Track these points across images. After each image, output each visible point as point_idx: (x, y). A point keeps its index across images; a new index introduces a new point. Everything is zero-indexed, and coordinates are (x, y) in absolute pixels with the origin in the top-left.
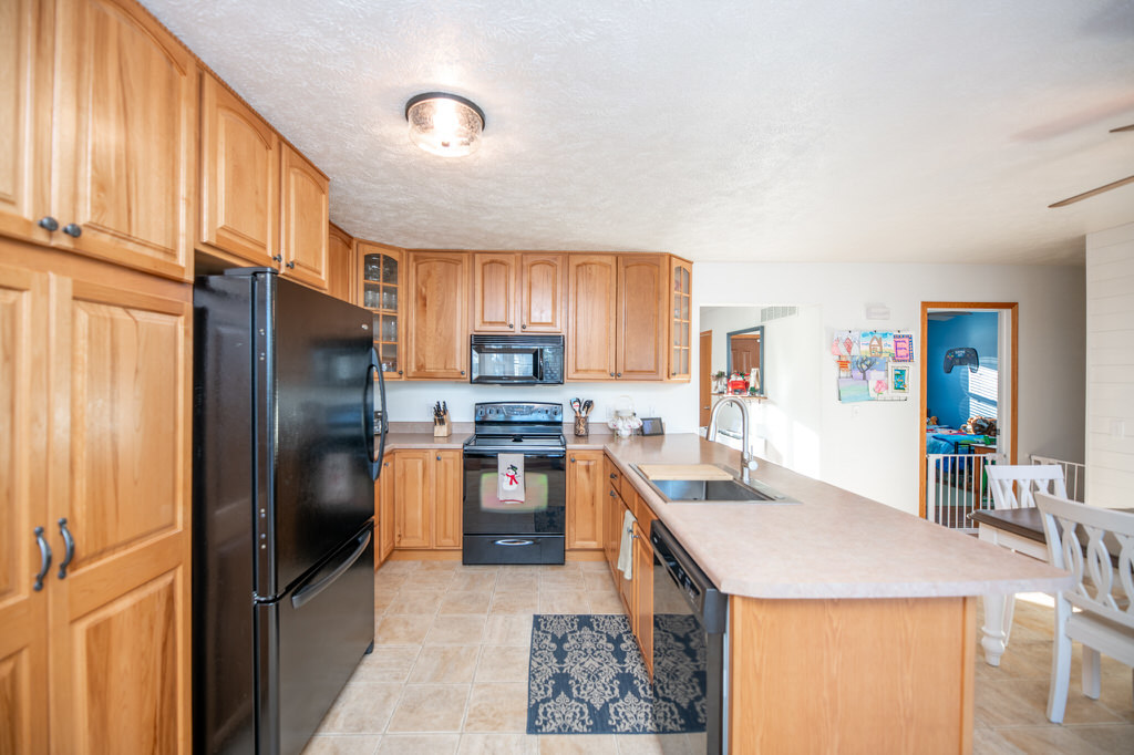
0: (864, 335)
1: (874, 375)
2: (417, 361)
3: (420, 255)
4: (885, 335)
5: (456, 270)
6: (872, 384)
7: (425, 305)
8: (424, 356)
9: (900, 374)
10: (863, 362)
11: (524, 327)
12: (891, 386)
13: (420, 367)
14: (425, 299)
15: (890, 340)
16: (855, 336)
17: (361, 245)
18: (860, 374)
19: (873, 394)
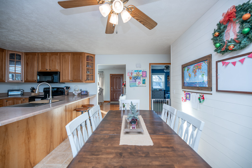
0: (135, 71)
1: (138, 81)
2: (26, 78)
3: (27, 54)
4: (140, 71)
5: (35, 57)
6: (137, 82)
7: (28, 65)
8: (28, 77)
9: (144, 81)
10: (135, 77)
11: (50, 70)
12: (142, 83)
13: (27, 79)
14: (28, 64)
15: (141, 72)
16: (133, 71)
17: (8, 52)
18: (134, 80)
19: (137, 85)
